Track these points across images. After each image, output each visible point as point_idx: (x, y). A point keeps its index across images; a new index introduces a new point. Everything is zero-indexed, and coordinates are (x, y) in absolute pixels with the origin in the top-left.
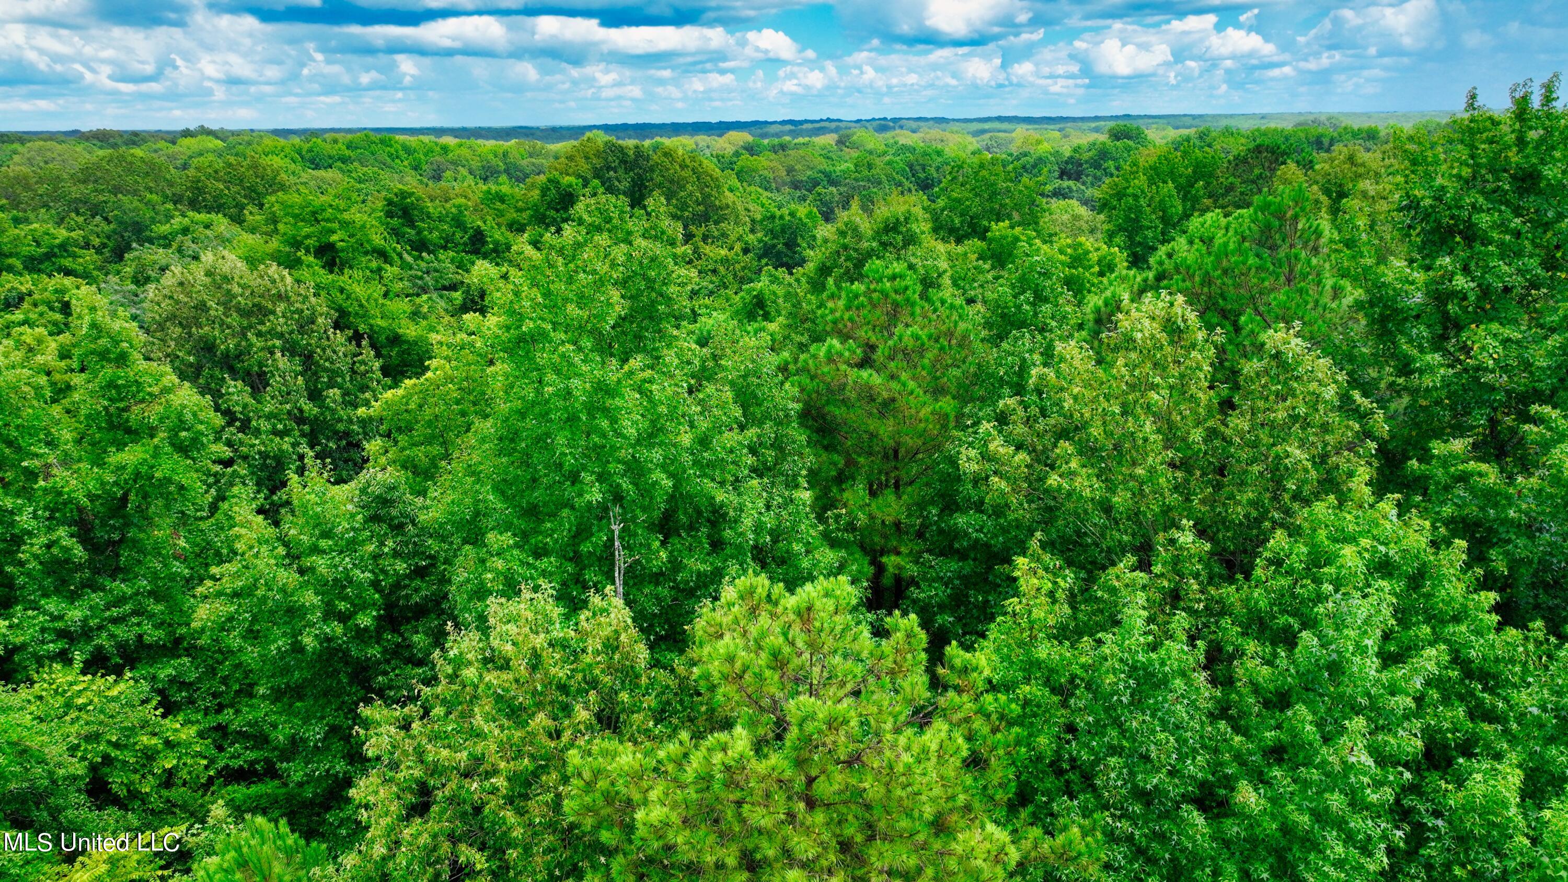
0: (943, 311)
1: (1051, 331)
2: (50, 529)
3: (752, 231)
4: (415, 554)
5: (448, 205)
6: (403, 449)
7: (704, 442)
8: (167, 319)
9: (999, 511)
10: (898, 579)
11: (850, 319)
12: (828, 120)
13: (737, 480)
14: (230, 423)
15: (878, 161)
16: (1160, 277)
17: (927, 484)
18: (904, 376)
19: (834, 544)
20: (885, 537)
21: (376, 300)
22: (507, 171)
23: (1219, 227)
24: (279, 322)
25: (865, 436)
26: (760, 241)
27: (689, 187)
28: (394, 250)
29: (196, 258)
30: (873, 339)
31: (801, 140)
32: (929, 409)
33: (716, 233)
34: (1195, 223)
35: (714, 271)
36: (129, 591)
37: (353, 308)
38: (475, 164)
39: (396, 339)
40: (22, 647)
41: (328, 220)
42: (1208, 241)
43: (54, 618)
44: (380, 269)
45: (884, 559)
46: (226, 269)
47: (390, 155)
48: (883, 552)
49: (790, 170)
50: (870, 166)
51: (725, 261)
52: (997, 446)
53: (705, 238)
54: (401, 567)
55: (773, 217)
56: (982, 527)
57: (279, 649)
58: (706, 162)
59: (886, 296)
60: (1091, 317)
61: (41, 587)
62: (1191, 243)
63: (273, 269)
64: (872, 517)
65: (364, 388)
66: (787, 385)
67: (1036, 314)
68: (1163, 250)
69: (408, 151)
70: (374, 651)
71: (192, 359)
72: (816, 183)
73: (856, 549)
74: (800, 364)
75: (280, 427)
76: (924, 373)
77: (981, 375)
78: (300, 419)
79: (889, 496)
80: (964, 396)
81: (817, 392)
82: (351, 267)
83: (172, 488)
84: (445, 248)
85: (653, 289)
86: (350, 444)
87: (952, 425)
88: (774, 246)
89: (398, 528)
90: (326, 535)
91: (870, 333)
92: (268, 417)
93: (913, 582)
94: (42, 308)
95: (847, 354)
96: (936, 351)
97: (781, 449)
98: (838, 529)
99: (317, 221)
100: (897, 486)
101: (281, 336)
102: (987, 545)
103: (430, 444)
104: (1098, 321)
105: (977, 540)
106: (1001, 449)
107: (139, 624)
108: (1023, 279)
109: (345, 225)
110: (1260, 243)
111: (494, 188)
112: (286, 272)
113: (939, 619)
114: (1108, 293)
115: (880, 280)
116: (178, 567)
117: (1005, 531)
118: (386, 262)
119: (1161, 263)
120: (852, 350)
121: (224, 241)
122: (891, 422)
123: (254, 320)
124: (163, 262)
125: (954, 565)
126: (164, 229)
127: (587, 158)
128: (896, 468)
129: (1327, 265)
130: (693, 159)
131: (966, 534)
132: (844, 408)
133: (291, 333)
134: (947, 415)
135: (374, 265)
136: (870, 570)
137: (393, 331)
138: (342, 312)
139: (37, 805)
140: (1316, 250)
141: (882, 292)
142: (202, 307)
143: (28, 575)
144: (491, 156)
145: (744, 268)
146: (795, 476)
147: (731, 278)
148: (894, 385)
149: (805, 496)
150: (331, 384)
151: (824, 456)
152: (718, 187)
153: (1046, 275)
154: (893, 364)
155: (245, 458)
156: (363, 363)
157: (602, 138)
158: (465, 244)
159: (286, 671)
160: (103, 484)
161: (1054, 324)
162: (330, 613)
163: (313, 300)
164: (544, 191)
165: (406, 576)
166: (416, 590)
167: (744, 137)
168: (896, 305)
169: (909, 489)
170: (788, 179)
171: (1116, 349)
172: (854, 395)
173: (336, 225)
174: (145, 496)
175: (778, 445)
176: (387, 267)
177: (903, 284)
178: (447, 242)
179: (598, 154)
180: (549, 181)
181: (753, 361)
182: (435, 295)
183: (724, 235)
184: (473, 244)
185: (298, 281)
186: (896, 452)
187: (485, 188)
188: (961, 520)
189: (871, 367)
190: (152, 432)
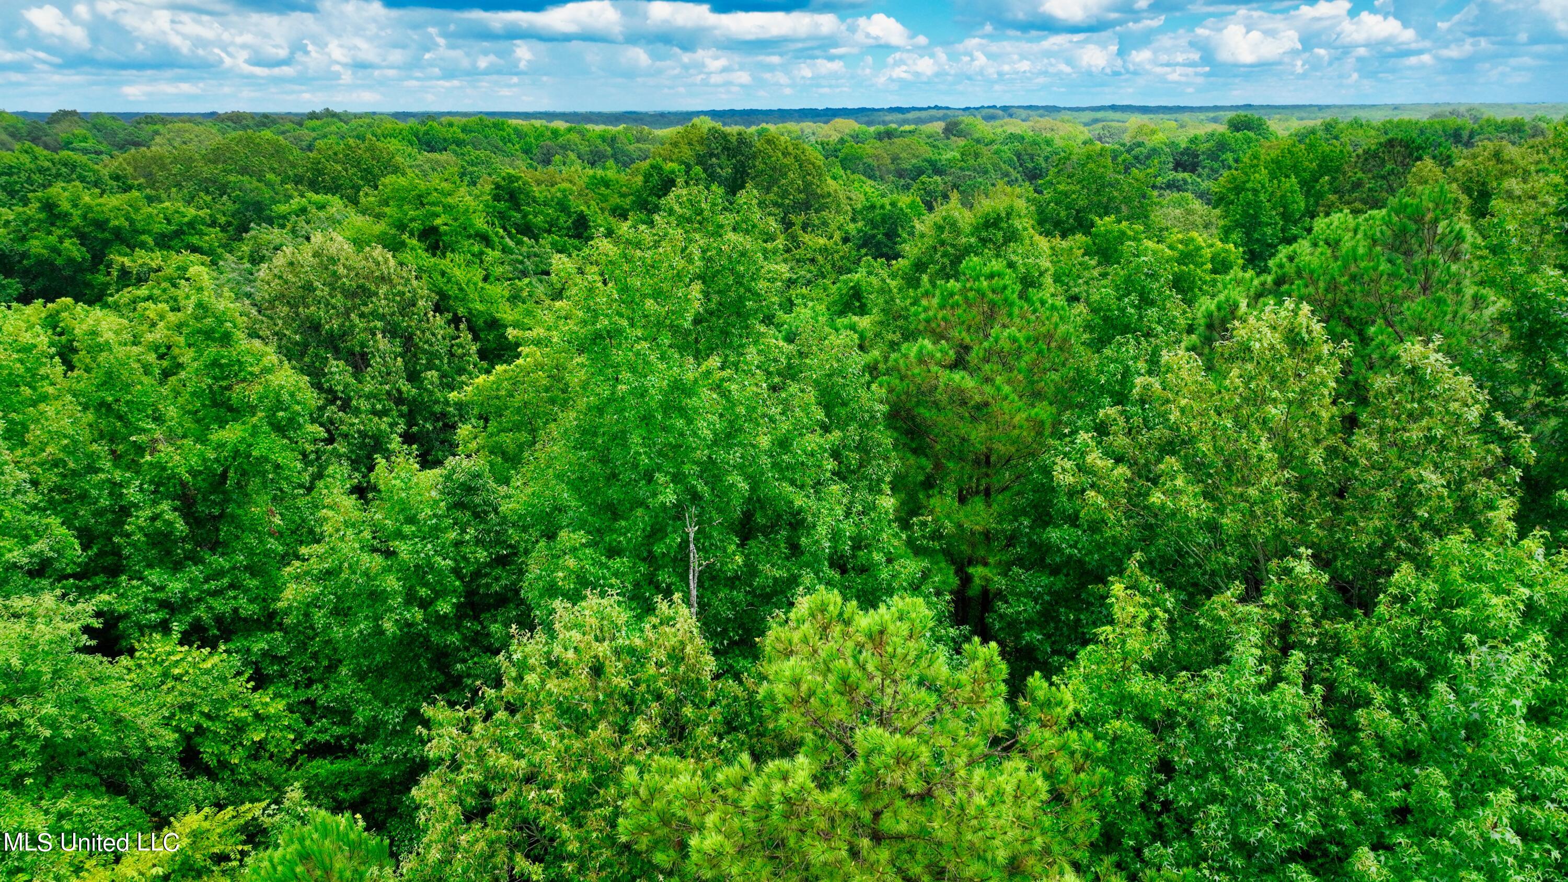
0: (1043, 313)
1: (1156, 336)
2: (155, 503)
3: (853, 220)
4: (498, 542)
5: (553, 190)
6: (491, 435)
7: (784, 444)
8: (276, 298)
9: (1095, 526)
10: (985, 592)
11: (944, 319)
12: (936, 107)
13: (819, 483)
14: (333, 402)
15: (984, 150)
16: (1279, 282)
17: (1018, 494)
18: (999, 380)
19: (918, 551)
20: (973, 545)
21: (475, 284)
22: (614, 156)
23: (1347, 229)
24: (381, 304)
25: (957, 441)
26: (859, 231)
27: (791, 175)
28: (497, 234)
29: (308, 239)
30: (967, 340)
31: (907, 128)
32: (1024, 415)
33: (817, 222)
34: (1320, 224)
35: (813, 261)
36: (227, 566)
37: (453, 291)
38: (584, 149)
39: (494, 324)
40: (127, 615)
41: (432, 204)
42: (1333, 244)
43: (157, 589)
44: (482, 253)
45: (971, 570)
46: (333, 251)
47: (502, 139)
48: (970, 562)
49: (895, 159)
50: (977, 155)
51: (824, 250)
52: (1095, 458)
53: (804, 228)
54: (482, 555)
55: (873, 207)
56: (1076, 542)
57: (361, 632)
58: (809, 150)
59: (983, 296)
60: (1202, 321)
61: (145, 558)
62: (1315, 245)
63: (378, 252)
64: (960, 526)
65: (461, 371)
66: (874, 387)
67: (1141, 318)
68: (1284, 251)
69: (520, 134)
70: (453, 638)
71: (298, 337)
72: (920, 172)
73: (941, 557)
74: (890, 363)
75: (379, 407)
76: (1020, 377)
77: (1079, 381)
78: (399, 400)
79: (978, 504)
80: (1062, 401)
81: (907, 393)
82: (453, 251)
83: (268, 467)
84: (549, 232)
85: (741, 284)
86: (446, 425)
87: (1047, 433)
88: (874, 236)
89: (479, 516)
90: (411, 520)
91: (964, 334)
92: (368, 397)
93: (999, 595)
94: (165, 285)
95: (939, 355)
96: (1034, 355)
97: (867, 452)
98: (924, 537)
99: (422, 204)
100: (987, 493)
101: (382, 317)
102: (1080, 562)
103: (519, 430)
104: (1210, 326)
105: (1070, 557)
106: (1099, 462)
107: (235, 598)
108: (1128, 280)
109: (448, 208)
110: (1393, 248)
111: (600, 172)
112: (389, 255)
113: (1027, 636)
114: (1222, 297)
115: (977, 278)
116: (273, 544)
117: (1100, 547)
118: (487, 246)
119: (1281, 266)
120: (944, 351)
121: (334, 222)
122: (983, 427)
123: (358, 301)
124: (278, 241)
125: (1045, 580)
126: (282, 208)
127: (690, 144)
128: (987, 475)
129: (1468, 273)
130: (796, 147)
131: (1059, 550)
132: (934, 411)
133: (393, 314)
134: (1042, 423)
135: (476, 249)
136: (954, 581)
137: (491, 315)
138: (443, 296)
139: (132, 770)
140: (1456, 256)
141: (978, 291)
142: (309, 287)
143: (134, 545)
144: (599, 141)
145: (842, 258)
146: (880, 480)
147: (829, 267)
148: (988, 389)
149: (888, 503)
150: (430, 366)
151: (912, 460)
152: (820, 175)
153: (1153, 276)
154: (987, 367)
155: (346, 436)
156: (461, 346)
157: (706, 124)
158: (569, 228)
159: (368, 653)
160: (205, 460)
161: (1160, 329)
162: (411, 598)
163: (415, 283)
164: (647, 177)
165: (487, 565)
166: (497, 579)
167: (849, 126)
168: (993, 305)
169: (1000, 497)
170: (892, 167)
171: (1232, 359)
172: (944, 398)
173: (439, 209)
174: (244, 473)
175: (862, 447)
176: (489, 251)
177: (1001, 283)
178: (551, 226)
179: (701, 141)
180: (652, 167)
181: (838, 361)
182: (534, 280)
183: (825, 224)
184: (576, 228)
185: (401, 264)
186: (988, 458)
187: (591, 172)
188: (1054, 534)
189: (965, 369)
190: (253, 410)
